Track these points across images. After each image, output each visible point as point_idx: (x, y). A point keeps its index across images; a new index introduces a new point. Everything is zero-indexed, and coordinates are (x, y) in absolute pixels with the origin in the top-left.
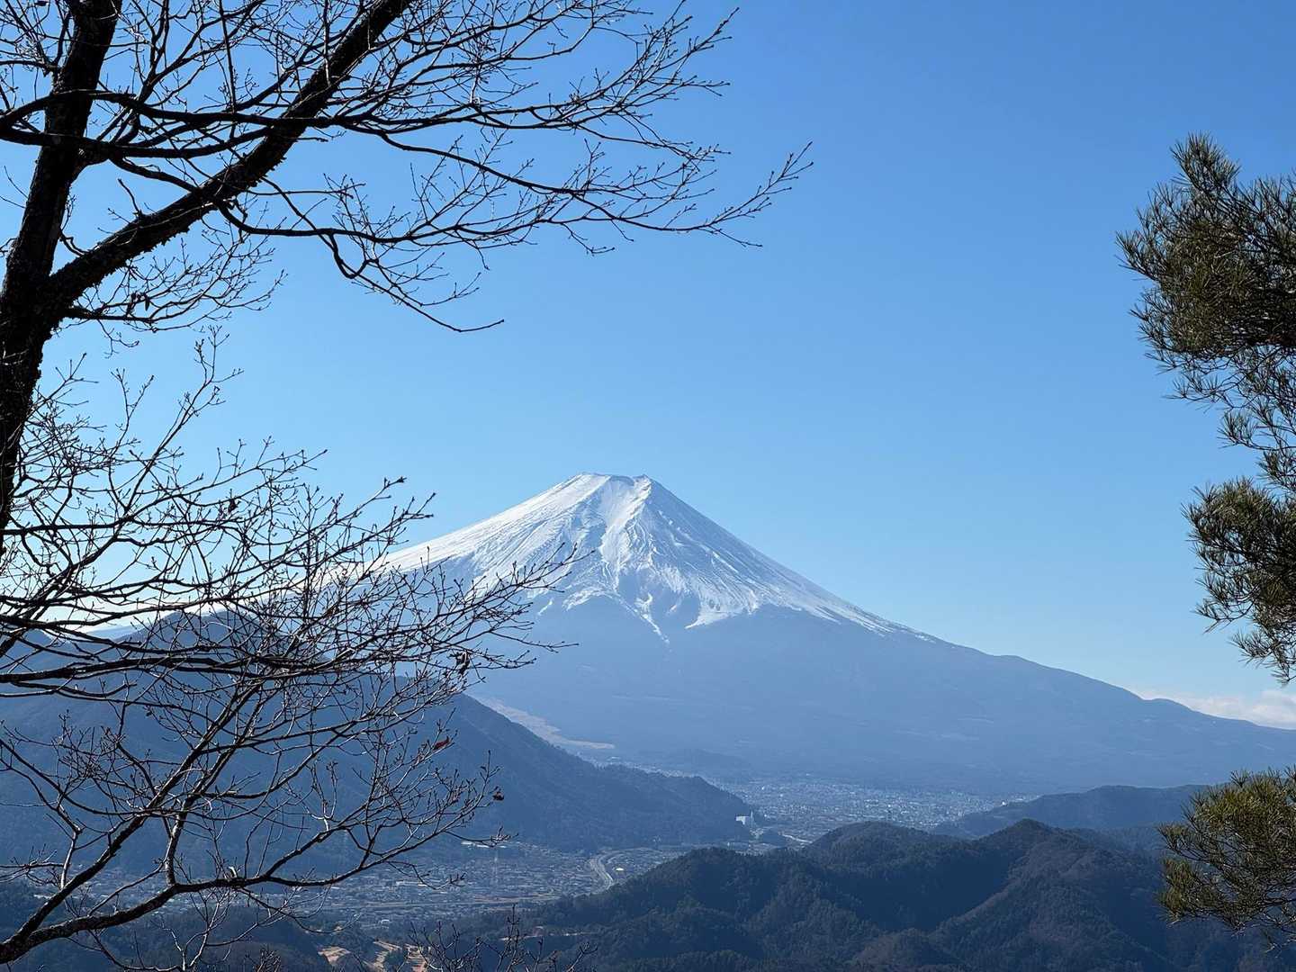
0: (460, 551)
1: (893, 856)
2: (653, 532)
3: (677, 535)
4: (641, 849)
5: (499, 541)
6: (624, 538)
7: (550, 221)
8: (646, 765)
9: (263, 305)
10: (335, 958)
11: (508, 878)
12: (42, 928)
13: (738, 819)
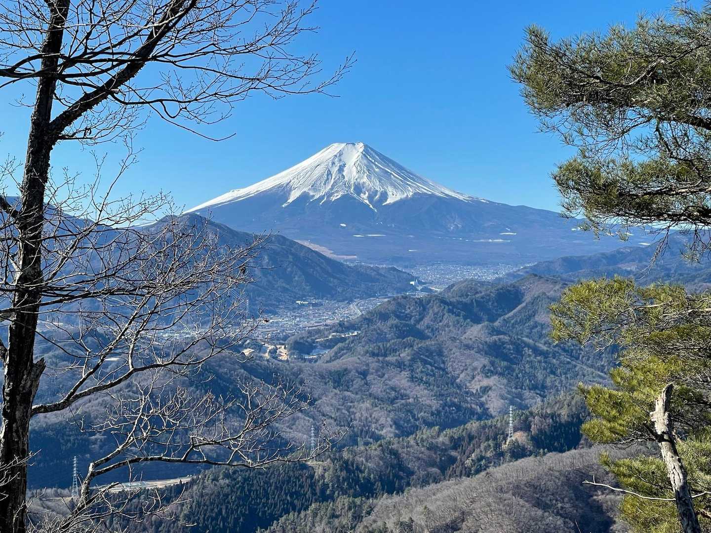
0: (284, 181)
1: (477, 293)
2: (366, 165)
3: (376, 165)
4: (372, 299)
5: (301, 174)
6: (354, 169)
7: (255, 88)
8: (371, 263)
9: (143, 127)
10: (248, 353)
11: (316, 315)
12: (77, 393)
13: (411, 283)
